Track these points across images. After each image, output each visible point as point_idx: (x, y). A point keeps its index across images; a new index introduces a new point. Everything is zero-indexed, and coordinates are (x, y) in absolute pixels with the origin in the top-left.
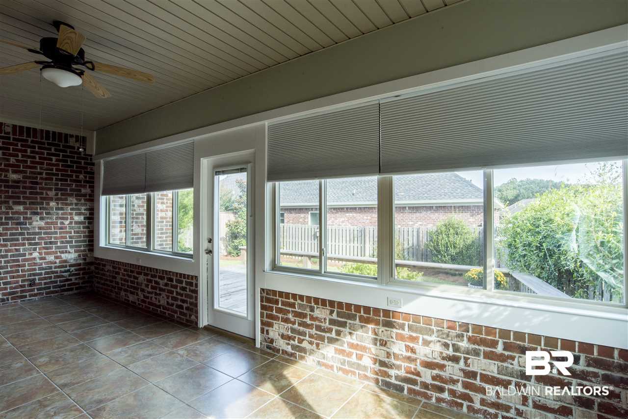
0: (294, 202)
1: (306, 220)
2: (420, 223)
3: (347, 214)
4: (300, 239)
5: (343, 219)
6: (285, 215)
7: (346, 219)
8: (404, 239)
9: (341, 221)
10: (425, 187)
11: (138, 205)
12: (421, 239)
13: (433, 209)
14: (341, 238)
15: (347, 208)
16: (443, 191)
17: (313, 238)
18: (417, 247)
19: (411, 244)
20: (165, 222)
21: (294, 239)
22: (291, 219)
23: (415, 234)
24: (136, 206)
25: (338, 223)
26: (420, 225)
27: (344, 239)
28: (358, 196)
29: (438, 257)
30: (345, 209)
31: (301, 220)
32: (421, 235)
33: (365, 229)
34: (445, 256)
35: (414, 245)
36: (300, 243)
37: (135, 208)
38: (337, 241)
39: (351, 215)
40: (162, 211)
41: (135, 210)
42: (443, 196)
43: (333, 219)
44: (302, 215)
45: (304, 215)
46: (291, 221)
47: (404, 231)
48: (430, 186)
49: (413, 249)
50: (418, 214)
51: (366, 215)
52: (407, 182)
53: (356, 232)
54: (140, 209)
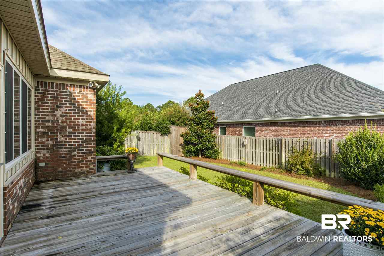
0: (232, 119)
1: (241, 133)
2: (335, 135)
3: (271, 128)
4: (233, 146)
5: (268, 132)
6: (227, 128)
7: (270, 132)
8: (316, 150)
9: (266, 133)
10: (341, 103)
11: (61, 121)
12: (333, 150)
13: (349, 122)
14: (262, 147)
15: (271, 123)
16: (360, 105)
17: (242, 145)
18: (330, 157)
19: (323, 154)
20: (85, 133)
21: (229, 146)
22: (231, 131)
23: (327, 145)
24: (60, 121)
25: (264, 135)
26: (336, 137)
27: (265, 147)
28: (279, 113)
29: (347, 169)
30: (269, 124)
31: (237, 132)
32: (333, 146)
33: (281, 140)
34: (354, 169)
35: (326, 154)
36: (233, 150)
37: (59, 123)
38: (259, 149)
39: (274, 128)
40: (82, 125)
41: (59, 125)
42: (360, 110)
43: (260, 131)
44: (238, 129)
45: (240, 128)
46: (230, 133)
47: (316, 142)
48: (346, 102)
49: (325, 158)
50: (334, 128)
51: (287, 128)
52: (325, 99)
53: (274, 142)
54: (63, 124)
